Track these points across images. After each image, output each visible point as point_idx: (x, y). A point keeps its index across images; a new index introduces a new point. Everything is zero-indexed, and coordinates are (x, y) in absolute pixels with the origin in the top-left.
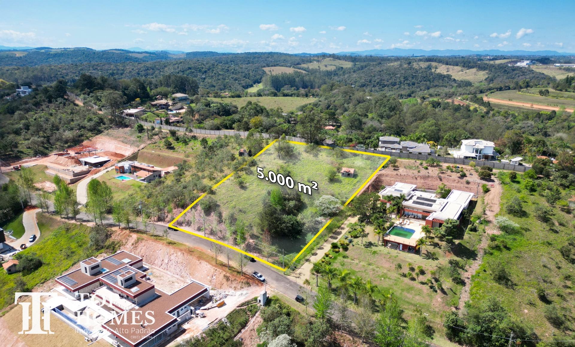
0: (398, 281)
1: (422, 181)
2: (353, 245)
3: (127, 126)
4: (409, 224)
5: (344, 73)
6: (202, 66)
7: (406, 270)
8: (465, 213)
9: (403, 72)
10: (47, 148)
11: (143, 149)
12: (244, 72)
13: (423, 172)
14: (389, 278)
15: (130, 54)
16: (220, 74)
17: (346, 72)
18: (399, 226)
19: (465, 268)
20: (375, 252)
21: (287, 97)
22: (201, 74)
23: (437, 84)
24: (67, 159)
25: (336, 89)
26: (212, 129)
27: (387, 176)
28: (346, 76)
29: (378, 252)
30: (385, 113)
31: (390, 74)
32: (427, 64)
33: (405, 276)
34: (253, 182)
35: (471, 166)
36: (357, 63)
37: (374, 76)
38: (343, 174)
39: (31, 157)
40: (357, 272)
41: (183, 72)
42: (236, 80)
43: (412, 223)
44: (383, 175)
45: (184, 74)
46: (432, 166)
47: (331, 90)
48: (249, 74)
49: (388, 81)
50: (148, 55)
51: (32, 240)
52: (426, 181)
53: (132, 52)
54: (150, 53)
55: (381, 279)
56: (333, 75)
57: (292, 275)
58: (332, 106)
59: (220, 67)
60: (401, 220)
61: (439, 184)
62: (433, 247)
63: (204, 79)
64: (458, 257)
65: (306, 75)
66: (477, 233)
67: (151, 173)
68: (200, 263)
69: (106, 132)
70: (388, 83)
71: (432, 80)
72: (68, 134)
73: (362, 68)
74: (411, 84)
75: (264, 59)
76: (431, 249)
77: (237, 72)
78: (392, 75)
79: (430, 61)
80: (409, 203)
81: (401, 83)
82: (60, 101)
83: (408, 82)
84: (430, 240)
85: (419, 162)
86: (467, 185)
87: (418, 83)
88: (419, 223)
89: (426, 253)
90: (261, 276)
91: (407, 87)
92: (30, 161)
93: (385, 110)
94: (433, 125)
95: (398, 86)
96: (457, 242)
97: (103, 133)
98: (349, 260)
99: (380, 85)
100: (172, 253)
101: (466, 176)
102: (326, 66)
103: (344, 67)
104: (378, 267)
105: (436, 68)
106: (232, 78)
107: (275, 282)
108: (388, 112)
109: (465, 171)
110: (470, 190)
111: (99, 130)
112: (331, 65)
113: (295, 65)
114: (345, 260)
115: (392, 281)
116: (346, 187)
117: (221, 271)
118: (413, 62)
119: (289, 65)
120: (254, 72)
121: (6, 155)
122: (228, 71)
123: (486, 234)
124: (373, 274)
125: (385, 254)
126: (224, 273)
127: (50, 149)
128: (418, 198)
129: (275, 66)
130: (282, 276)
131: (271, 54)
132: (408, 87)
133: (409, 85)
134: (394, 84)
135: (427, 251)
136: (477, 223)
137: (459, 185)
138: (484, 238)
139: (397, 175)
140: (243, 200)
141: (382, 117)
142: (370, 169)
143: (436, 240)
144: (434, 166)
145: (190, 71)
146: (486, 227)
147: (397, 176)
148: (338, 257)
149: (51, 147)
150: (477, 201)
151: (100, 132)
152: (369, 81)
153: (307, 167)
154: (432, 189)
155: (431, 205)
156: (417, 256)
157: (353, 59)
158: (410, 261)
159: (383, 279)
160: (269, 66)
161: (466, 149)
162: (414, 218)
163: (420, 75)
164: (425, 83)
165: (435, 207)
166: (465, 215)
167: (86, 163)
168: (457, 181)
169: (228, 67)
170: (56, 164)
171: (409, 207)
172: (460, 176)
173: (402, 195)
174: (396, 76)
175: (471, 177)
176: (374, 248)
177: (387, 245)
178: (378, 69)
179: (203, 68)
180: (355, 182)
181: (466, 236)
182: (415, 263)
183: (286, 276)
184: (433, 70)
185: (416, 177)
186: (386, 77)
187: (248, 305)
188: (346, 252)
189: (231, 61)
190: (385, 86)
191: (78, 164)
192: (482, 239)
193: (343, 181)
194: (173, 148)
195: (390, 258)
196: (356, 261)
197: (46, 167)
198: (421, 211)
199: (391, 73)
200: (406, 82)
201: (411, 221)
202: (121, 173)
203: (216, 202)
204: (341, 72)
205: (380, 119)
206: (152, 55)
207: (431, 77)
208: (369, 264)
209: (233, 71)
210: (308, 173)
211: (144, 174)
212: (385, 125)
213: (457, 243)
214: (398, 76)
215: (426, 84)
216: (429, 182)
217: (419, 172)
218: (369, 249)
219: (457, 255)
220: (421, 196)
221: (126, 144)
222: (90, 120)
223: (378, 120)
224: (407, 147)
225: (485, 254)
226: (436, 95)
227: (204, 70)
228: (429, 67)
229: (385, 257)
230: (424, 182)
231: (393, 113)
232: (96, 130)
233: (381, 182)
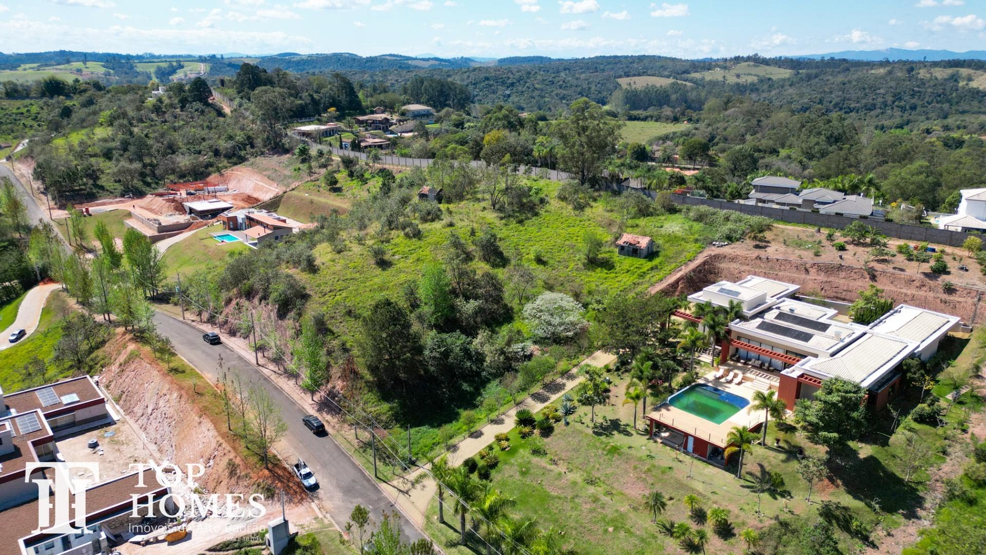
0: (649, 544)
1: (822, 277)
2: (567, 424)
3: (287, 151)
4: (739, 384)
5: (770, 87)
6: (510, 74)
7: (680, 515)
8: (909, 367)
9: (893, 84)
10: (148, 185)
11: (293, 189)
12: (580, 86)
13: (830, 255)
14: (628, 531)
15: (410, 62)
16: (536, 89)
17: (776, 85)
18: (710, 384)
19: (872, 537)
20: (615, 450)
21: (636, 122)
22: (503, 88)
23: (967, 108)
24: (164, 202)
25: (733, 107)
26: (420, 157)
27: (733, 259)
28: (773, 92)
29: (625, 450)
30: (817, 147)
31: (864, 89)
32: (950, 71)
33: (669, 530)
34: (411, 254)
35: (970, 249)
36: (801, 71)
37: (831, 92)
38: (622, 248)
39: (116, 197)
40: (553, 498)
41: (474, 84)
42: (563, 98)
43: (751, 380)
44: (725, 257)
45: (475, 88)
46: (858, 244)
47: (726, 109)
48: (590, 88)
49: (858, 102)
50: (437, 63)
51: (13, 338)
52: (831, 279)
53: (416, 59)
54: (442, 60)
55: (606, 531)
56: (748, 92)
57: (395, 483)
58: (718, 137)
59: (539, 77)
60: (722, 370)
61: (864, 285)
62: (782, 456)
63: (509, 96)
64: (856, 497)
65: (693, 89)
66: (940, 430)
67: (268, 231)
68: (200, 423)
69: (252, 160)
70: (858, 105)
71: (955, 100)
72: (184, 161)
73: (809, 77)
74: (908, 107)
75: (624, 66)
76: (774, 461)
77: (568, 85)
78: (867, 91)
79: (957, 66)
80: (751, 327)
81: (886, 106)
82: (196, 107)
83: (903, 103)
84: (781, 435)
85: (825, 231)
86: (946, 297)
87: (923, 107)
88: (768, 381)
89: (759, 474)
90: (309, 475)
91: (897, 113)
92: (111, 203)
93: (817, 142)
94: (921, 173)
95: (879, 111)
96: (865, 450)
97: (246, 163)
98: (542, 462)
99: (841, 109)
100: (165, 392)
101: (949, 273)
102: (738, 76)
103: (774, 78)
104: (609, 493)
105: (970, 79)
106: (557, 95)
107: (338, 495)
108: (824, 145)
109: (946, 259)
110: (953, 310)
111: (240, 156)
112: (749, 74)
113: (678, 74)
114: (536, 459)
115: (633, 540)
116: (619, 279)
117: (228, 448)
118: (920, 68)
119: (666, 73)
120: (600, 85)
121: (74, 191)
122: (553, 83)
123: (968, 436)
124: (591, 511)
125: (640, 460)
126: (232, 455)
127: (153, 186)
128: (781, 316)
129: (639, 75)
130: (368, 480)
131: (641, 58)
132: (900, 113)
133: (903, 109)
134: (871, 108)
135: (761, 466)
136: (947, 400)
137: (922, 293)
138: (958, 446)
139: (758, 258)
140: (368, 289)
141: (811, 157)
142: (696, 241)
143: (800, 438)
144: (865, 245)
145: (487, 82)
146: (974, 416)
147: (758, 262)
148: (521, 450)
149: (157, 183)
150: (967, 341)
151: (242, 160)
152: (818, 101)
153: (550, 229)
154: (844, 300)
155: (807, 337)
156: (729, 476)
157: (795, 64)
158: (700, 487)
159: (611, 529)
160: (628, 76)
161: (969, 211)
162: (761, 367)
163: (929, 90)
164: (939, 105)
165: (819, 342)
166: (909, 375)
167: (192, 211)
168: (917, 283)
169: (554, 78)
170: (147, 209)
171: (749, 339)
172: (929, 271)
173: (735, 302)
174: (878, 91)
175: (961, 277)
176: (617, 438)
177: (657, 435)
178: (840, 78)
179: (509, 78)
180: (645, 269)
181: (899, 437)
182: (714, 497)
183: (378, 481)
184: (962, 84)
185: (808, 266)
186: (853, 94)
187: (240, 548)
188: (546, 440)
189: (565, 69)
190: (851, 111)
191: (179, 211)
192: (949, 450)
193: (617, 265)
194: (338, 190)
195: (649, 470)
196: (562, 468)
197: (129, 215)
198: (781, 352)
199: (866, 86)
200: (896, 103)
201: (748, 375)
202: (230, 229)
203: (304, 288)
204: (765, 87)
205: (805, 160)
206: (443, 63)
207: (954, 95)
208: (591, 482)
209: (561, 83)
210: (544, 243)
211: (257, 232)
212: (812, 171)
213: (862, 455)
214: (882, 91)
215: (942, 109)
216: (840, 281)
217: (817, 254)
218: (603, 438)
219: (854, 491)
220: (792, 310)
221: (271, 182)
222: (231, 138)
223: (801, 162)
224: (815, 202)
225: (951, 499)
226: (959, 128)
227: (510, 81)
228: (955, 78)
229: (635, 468)
230: (825, 279)
231: (834, 147)
232: (236, 157)
233: (715, 274)
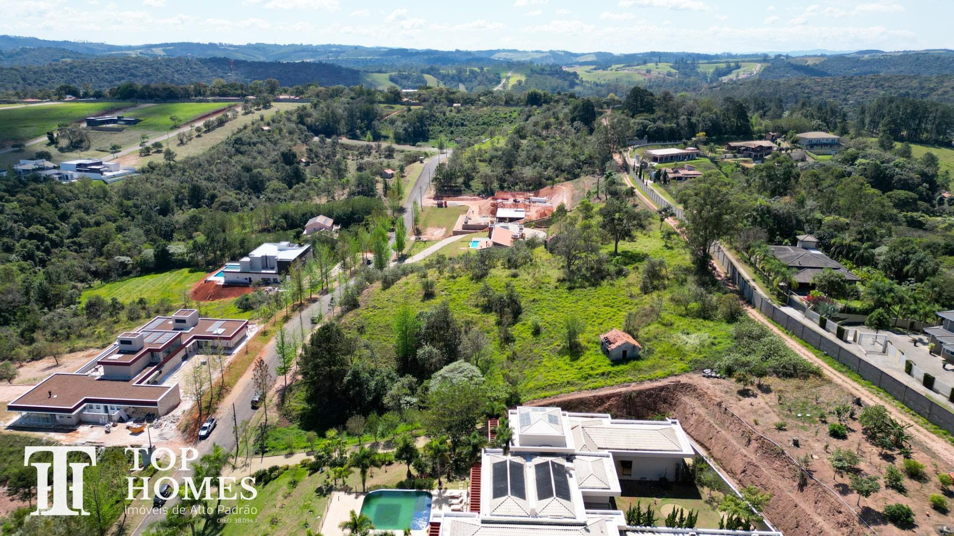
2: (322, 472)
29: (307, 511)
38: (602, 343)
39: (474, 196)
72: (529, 172)
82: (575, 126)
92: (467, 199)
180: (597, 372)
197: (467, 211)
217: (781, 427)
233: (670, 405)
